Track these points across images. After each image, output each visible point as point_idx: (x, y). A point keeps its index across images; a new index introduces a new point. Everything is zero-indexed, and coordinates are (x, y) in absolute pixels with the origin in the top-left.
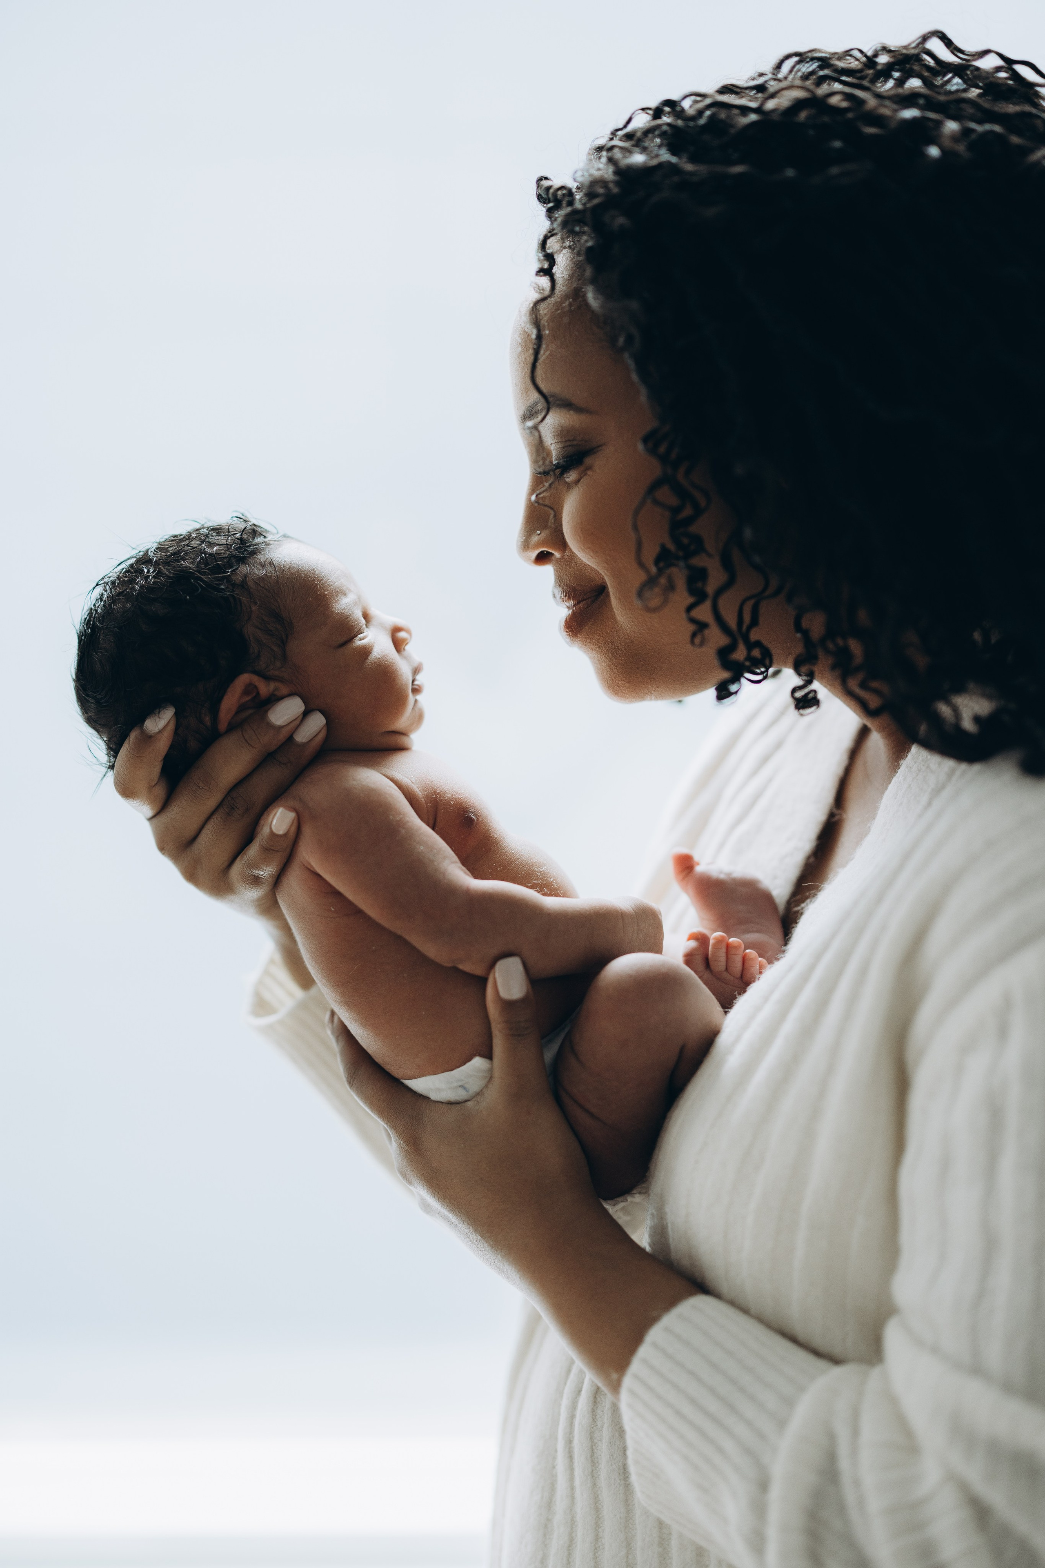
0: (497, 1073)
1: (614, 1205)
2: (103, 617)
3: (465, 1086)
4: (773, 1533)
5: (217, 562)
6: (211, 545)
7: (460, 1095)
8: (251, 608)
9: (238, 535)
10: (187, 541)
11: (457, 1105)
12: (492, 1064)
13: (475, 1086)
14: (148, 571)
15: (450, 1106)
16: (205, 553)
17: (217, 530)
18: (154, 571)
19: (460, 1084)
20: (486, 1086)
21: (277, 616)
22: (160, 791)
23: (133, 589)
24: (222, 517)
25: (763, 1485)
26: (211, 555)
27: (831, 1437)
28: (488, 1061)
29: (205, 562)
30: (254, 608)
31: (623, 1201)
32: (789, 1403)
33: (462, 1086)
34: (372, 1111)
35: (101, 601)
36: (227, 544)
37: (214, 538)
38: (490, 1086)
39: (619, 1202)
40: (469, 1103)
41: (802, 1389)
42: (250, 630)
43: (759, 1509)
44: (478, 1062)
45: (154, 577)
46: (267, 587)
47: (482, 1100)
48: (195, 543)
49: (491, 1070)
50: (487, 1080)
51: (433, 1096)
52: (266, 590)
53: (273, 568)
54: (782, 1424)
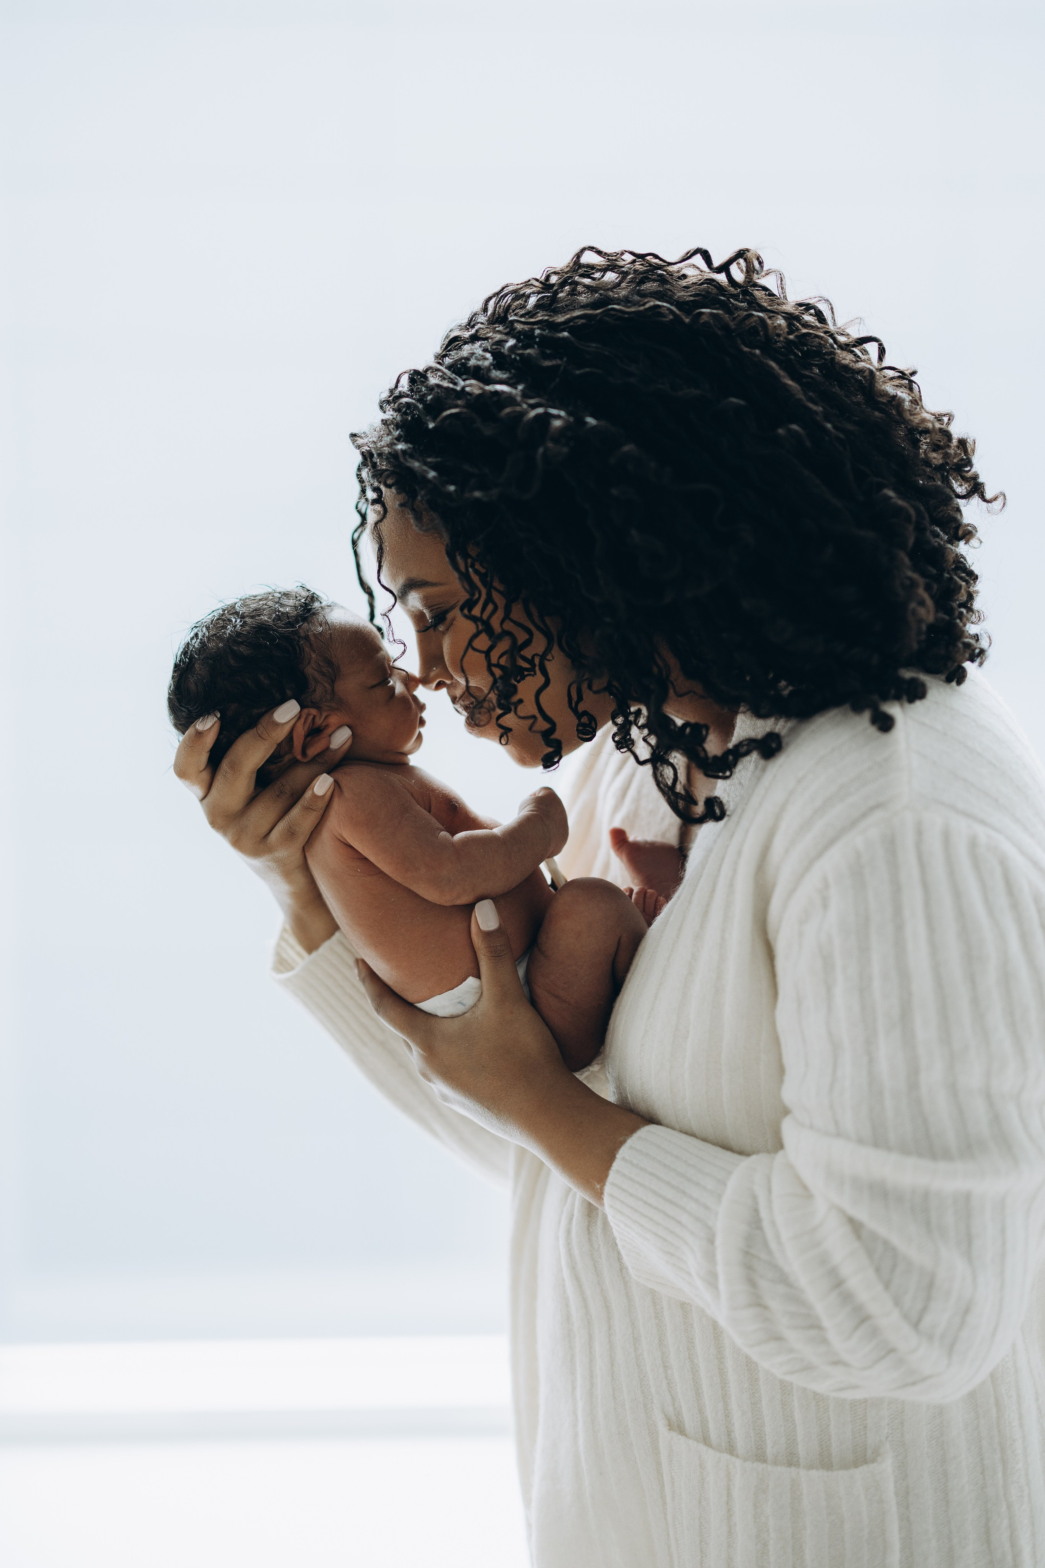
0: (485, 988)
1: (581, 1075)
2: (200, 651)
3: (462, 1002)
4: (720, 1269)
5: (289, 619)
6: (282, 605)
7: (459, 1009)
8: (311, 655)
9: (303, 600)
10: (265, 601)
11: (458, 1018)
12: (481, 982)
13: (470, 1001)
14: (236, 621)
15: (452, 1019)
16: (279, 611)
17: (286, 595)
18: (241, 621)
19: (458, 1000)
20: (479, 1000)
21: (330, 663)
22: (205, 776)
23: (225, 633)
24: (291, 586)
25: (711, 1241)
26: (283, 613)
27: (755, 1198)
28: (478, 980)
29: (279, 618)
30: (314, 656)
31: (587, 1071)
32: (723, 1183)
33: (460, 1003)
34: (395, 1029)
35: (197, 639)
36: (295, 606)
37: (285, 601)
38: (482, 999)
39: (584, 1072)
40: (467, 1014)
41: (730, 1173)
42: (310, 671)
43: (710, 1256)
44: (471, 981)
45: (241, 626)
46: (323, 640)
47: (476, 1010)
48: (270, 603)
49: (481, 987)
50: (479, 995)
51: (440, 1013)
52: (322, 642)
53: (328, 626)
54: (719, 1197)
